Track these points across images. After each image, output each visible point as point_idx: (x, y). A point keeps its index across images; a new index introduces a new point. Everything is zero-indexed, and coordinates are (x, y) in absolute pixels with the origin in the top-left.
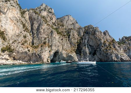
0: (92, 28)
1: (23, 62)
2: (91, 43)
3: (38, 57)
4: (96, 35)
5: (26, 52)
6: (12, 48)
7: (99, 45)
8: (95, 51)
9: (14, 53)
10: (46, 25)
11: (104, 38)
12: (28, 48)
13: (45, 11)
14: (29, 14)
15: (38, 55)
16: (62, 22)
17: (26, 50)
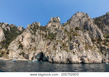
5: (27, 55)
6: (25, 52)
12: (29, 52)
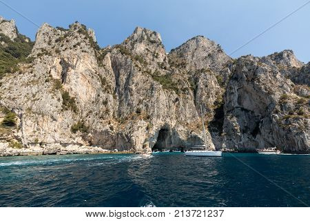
0: (246, 64)
1: (104, 150)
2: (246, 104)
3: (127, 141)
4: (259, 82)
5: (107, 132)
6: (87, 124)
7: (267, 108)
8: (258, 124)
9: (90, 134)
10: (141, 73)
11: (285, 86)
13: (141, 42)
14: (111, 57)
15: (127, 136)
16: (181, 56)
17: (108, 127)
